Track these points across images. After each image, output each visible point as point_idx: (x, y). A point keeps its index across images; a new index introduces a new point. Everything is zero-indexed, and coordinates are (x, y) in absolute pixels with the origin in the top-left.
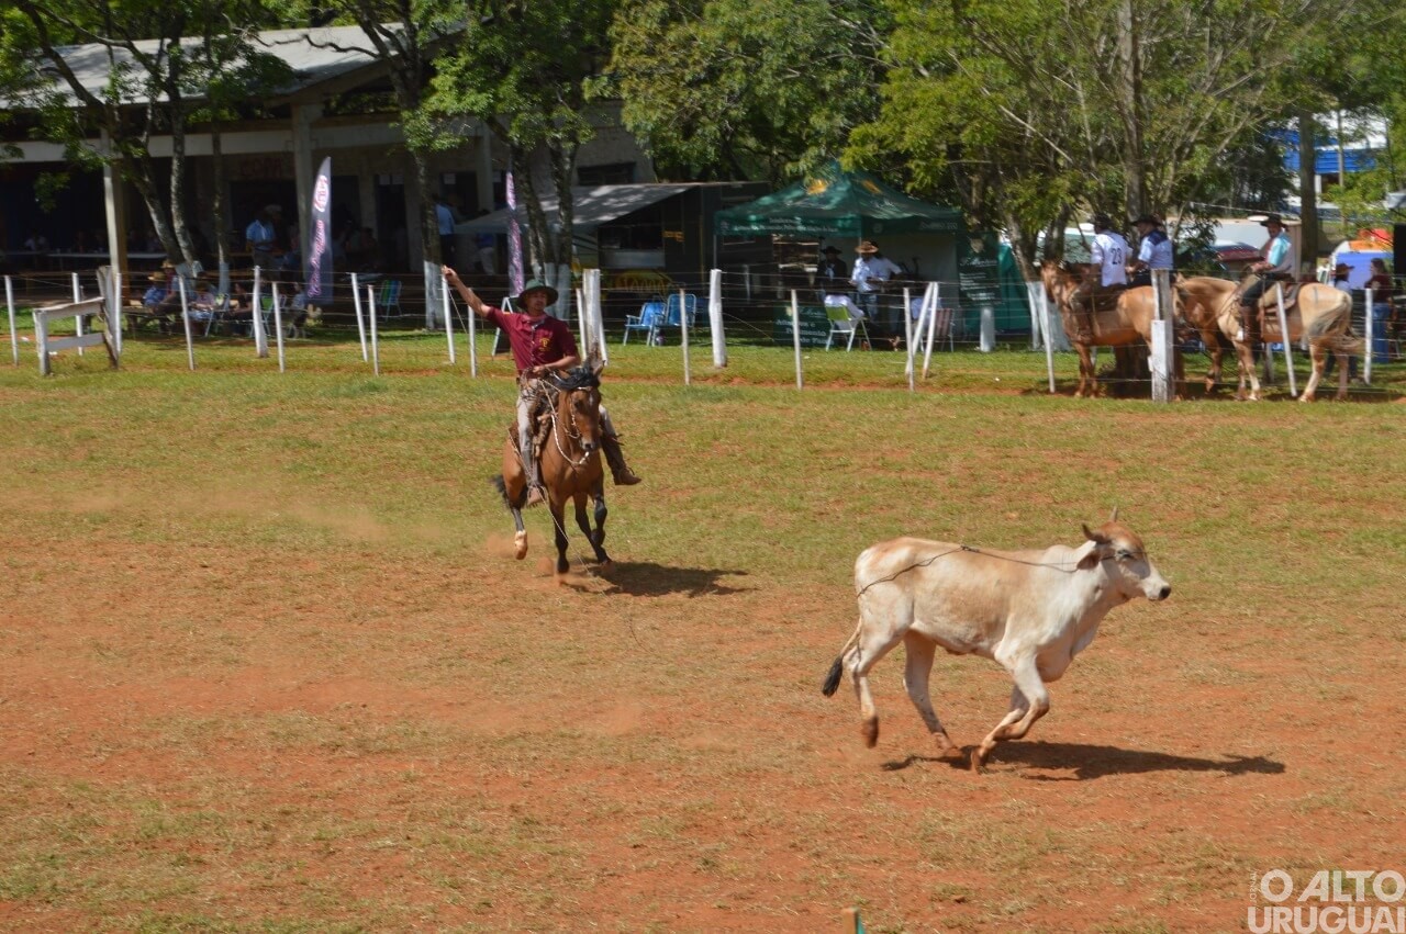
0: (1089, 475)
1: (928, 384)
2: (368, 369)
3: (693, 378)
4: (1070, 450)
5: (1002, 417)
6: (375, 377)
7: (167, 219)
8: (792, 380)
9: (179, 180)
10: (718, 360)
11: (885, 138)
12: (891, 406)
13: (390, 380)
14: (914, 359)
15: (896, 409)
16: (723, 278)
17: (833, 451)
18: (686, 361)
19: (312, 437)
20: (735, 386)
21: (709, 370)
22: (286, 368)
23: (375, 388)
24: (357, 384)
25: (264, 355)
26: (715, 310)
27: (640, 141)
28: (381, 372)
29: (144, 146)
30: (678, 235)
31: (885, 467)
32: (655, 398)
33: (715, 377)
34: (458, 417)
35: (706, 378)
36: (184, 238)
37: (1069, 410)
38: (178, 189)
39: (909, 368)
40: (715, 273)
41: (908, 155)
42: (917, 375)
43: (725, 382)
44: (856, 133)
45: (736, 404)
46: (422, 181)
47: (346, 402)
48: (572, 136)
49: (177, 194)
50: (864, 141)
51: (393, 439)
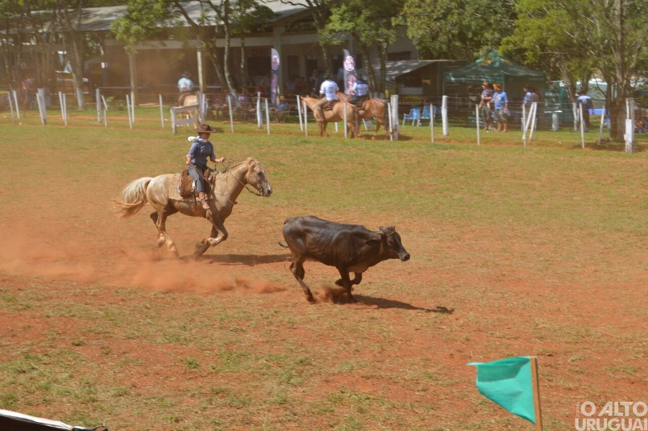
0: (599, 183)
1: (531, 144)
2: (303, 134)
3: (435, 140)
4: (591, 172)
5: (562, 158)
6: (307, 137)
7: (223, 73)
8: (475, 141)
9: (228, 57)
10: (445, 132)
11: (516, 42)
12: (517, 153)
13: (311, 139)
14: (526, 134)
15: (519, 154)
16: (448, 100)
17: (493, 171)
18: (432, 133)
19: (282, 161)
20: (452, 143)
21: (441, 137)
22: (270, 133)
23: (306, 142)
24: (299, 140)
25: (261, 128)
26: (444, 112)
27: (415, 42)
28: (308, 135)
29: (214, 43)
30: (428, 82)
31: (515, 178)
32: (420, 148)
33: (444, 140)
34: (340, 154)
35: (440, 140)
36: (230, 80)
37: (590, 155)
38: (227, 60)
39: (524, 137)
40: (444, 97)
41: (525, 50)
42: (527, 140)
43: (447, 142)
44: (504, 39)
45: (453, 151)
46: (325, 58)
47: (295, 147)
48: (387, 41)
49: (227, 62)
50: (508, 43)
51: (314, 162)
